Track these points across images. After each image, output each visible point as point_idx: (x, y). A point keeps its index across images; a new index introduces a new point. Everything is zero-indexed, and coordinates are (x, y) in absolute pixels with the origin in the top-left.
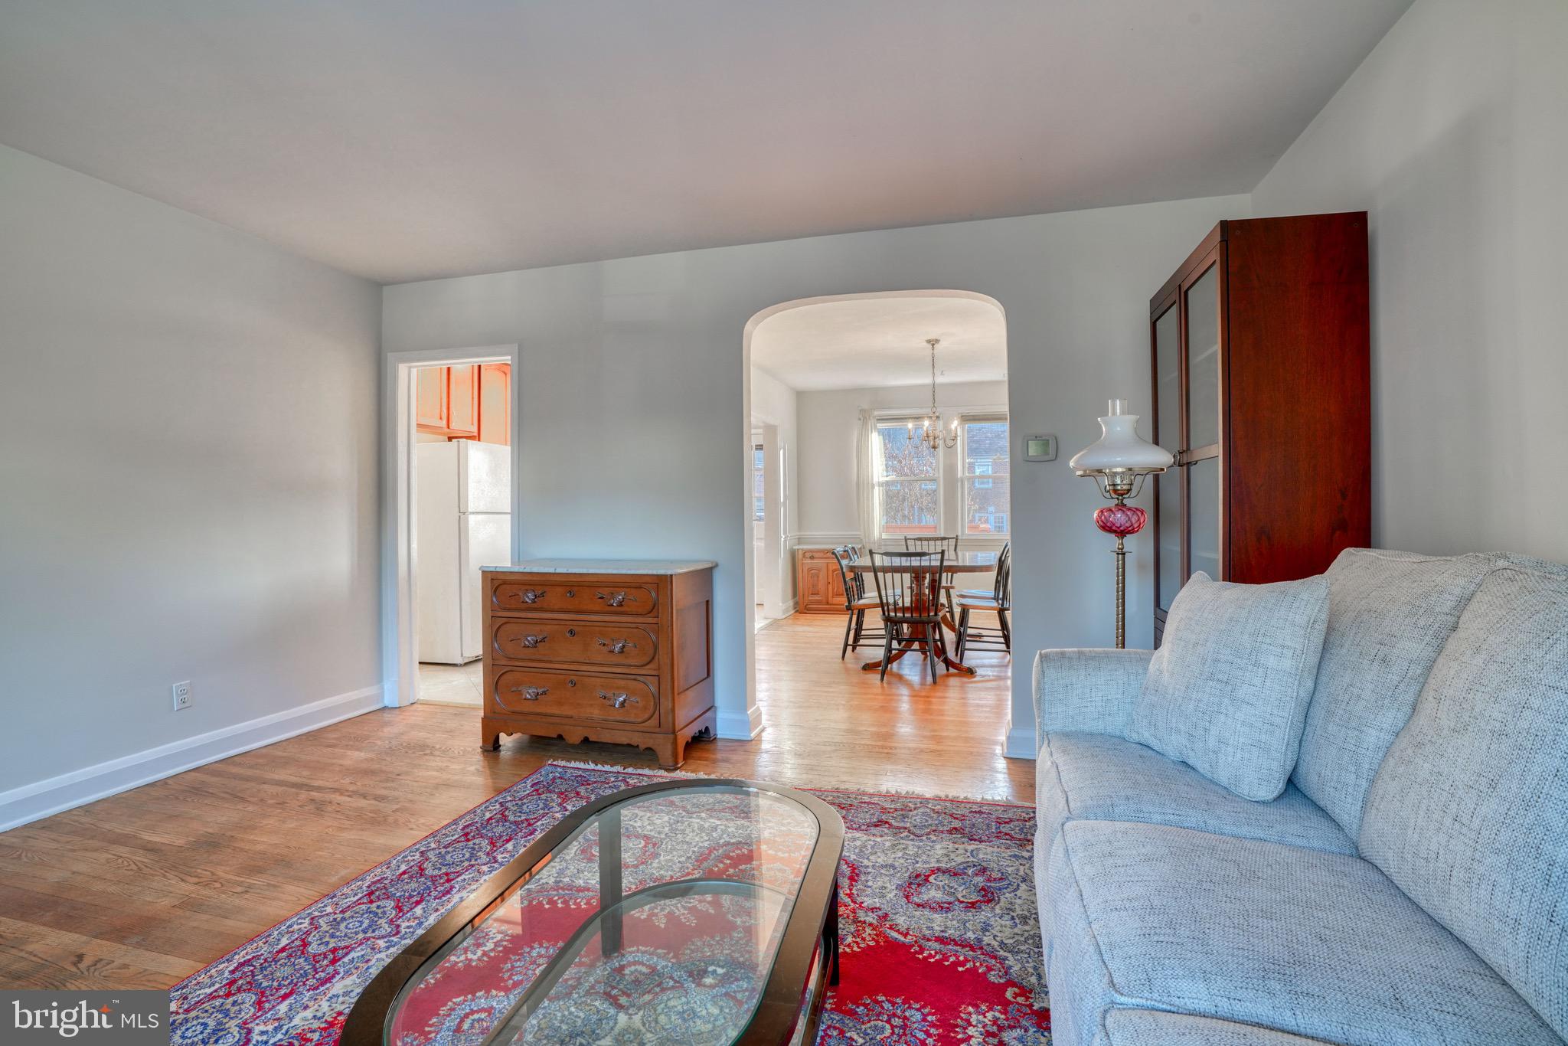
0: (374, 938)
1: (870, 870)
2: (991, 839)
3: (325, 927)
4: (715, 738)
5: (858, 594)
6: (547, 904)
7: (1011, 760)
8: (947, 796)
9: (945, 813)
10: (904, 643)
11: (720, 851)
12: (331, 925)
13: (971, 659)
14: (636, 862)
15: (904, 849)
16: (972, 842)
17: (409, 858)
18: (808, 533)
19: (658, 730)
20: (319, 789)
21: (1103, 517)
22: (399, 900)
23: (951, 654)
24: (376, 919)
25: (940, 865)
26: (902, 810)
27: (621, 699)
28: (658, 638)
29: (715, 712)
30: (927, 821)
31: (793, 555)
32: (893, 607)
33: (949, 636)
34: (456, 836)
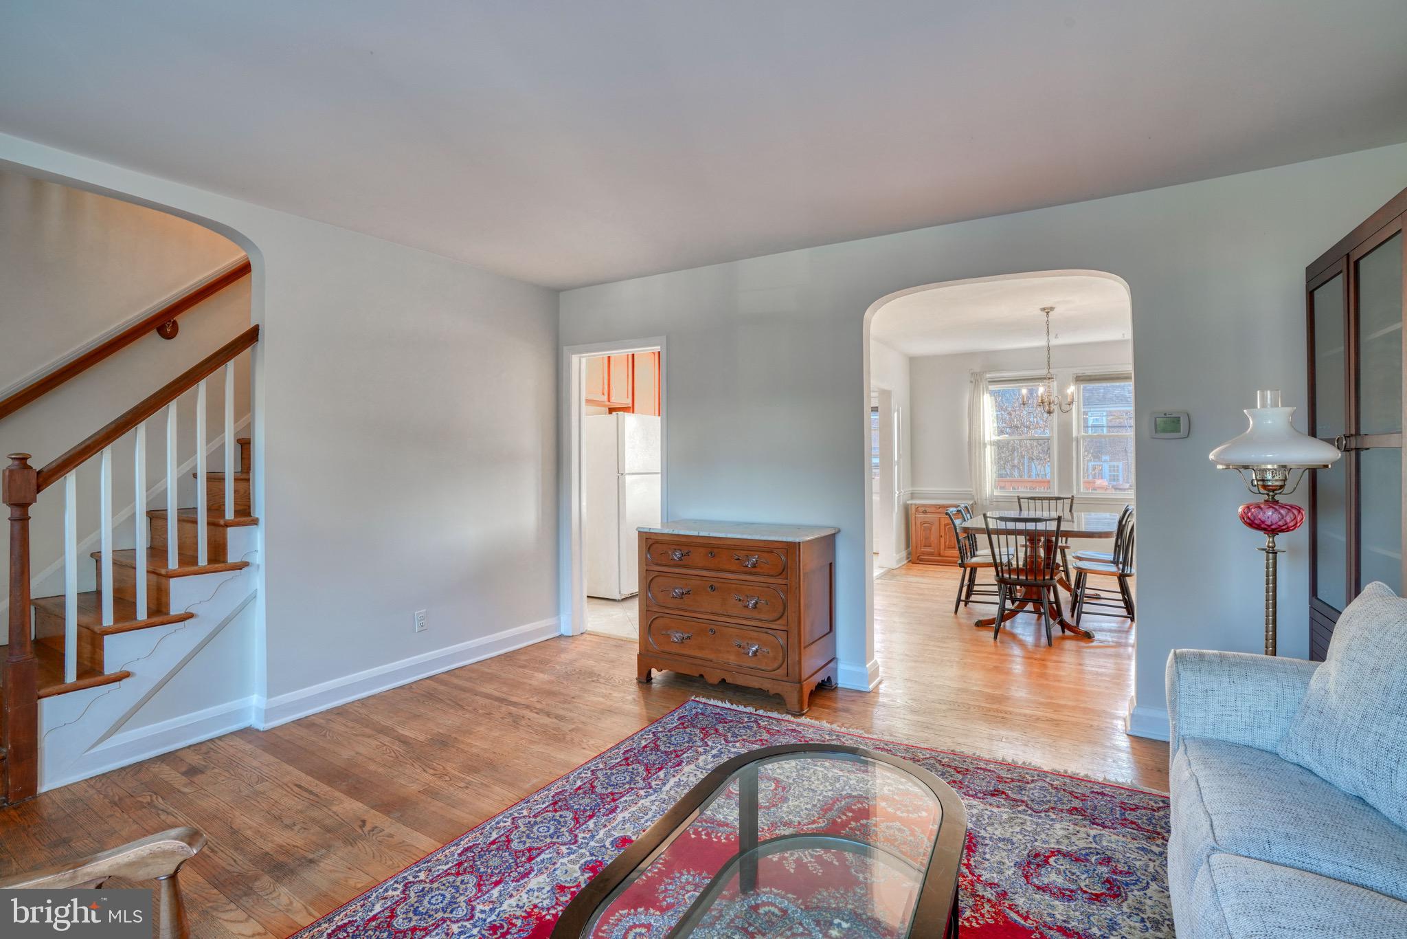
0: (558, 843)
1: (987, 842)
2: (1115, 826)
3: (523, 828)
4: (836, 687)
5: (971, 552)
6: (694, 833)
7: (1136, 740)
8: (1066, 771)
9: (1064, 790)
10: (1017, 603)
11: (843, 803)
12: (527, 827)
13: (1087, 623)
14: (767, 804)
15: (1022, 823)
16: (1095, 826)
17: (583, 775)
18: (919, 489)
19: (785, 679)
20: (515, 704)
21: (1249, 514)
22: (576, 813)
23: (1066, 615)
24: (559, 827)
25: (1060, 847)
26: (1019, 781)
27: (754, 649)
28: (787, 597)
29: (837, 663)
30: (1045, 796)
31: (907, 510)
32: (1007, 568)
33: (1064, 595)
34: (619, 760)
